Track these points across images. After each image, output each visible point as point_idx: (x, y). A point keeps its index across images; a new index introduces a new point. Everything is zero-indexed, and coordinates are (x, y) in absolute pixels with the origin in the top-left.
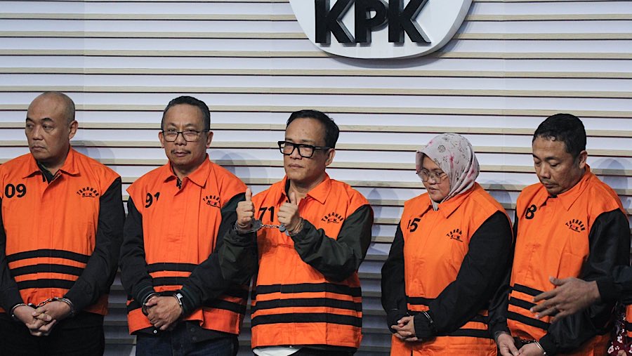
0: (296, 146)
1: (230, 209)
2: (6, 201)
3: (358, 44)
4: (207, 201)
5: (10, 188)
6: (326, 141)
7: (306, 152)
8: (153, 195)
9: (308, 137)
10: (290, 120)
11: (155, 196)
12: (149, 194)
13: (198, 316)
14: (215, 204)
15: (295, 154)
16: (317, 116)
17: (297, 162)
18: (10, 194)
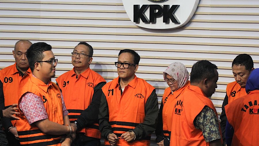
0: (122, 64)
1: (98, 88)
2: (4, 84)
3: (151, 23)
4: (88, 84)
5: (6, 79)
6: (134, 62)
7: (126, 66)
8: (66, 82)
9: (127, 60)
10: (120, 53)
11: (67, 82)
12: (65, 82)
13: (83, 131)
14: (92, 86)
15: (122, 67)
16: (130, 52)
17: (123, 70)
18: (6, 81)
